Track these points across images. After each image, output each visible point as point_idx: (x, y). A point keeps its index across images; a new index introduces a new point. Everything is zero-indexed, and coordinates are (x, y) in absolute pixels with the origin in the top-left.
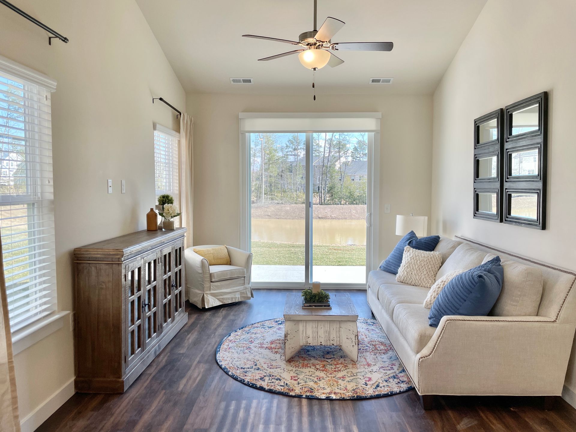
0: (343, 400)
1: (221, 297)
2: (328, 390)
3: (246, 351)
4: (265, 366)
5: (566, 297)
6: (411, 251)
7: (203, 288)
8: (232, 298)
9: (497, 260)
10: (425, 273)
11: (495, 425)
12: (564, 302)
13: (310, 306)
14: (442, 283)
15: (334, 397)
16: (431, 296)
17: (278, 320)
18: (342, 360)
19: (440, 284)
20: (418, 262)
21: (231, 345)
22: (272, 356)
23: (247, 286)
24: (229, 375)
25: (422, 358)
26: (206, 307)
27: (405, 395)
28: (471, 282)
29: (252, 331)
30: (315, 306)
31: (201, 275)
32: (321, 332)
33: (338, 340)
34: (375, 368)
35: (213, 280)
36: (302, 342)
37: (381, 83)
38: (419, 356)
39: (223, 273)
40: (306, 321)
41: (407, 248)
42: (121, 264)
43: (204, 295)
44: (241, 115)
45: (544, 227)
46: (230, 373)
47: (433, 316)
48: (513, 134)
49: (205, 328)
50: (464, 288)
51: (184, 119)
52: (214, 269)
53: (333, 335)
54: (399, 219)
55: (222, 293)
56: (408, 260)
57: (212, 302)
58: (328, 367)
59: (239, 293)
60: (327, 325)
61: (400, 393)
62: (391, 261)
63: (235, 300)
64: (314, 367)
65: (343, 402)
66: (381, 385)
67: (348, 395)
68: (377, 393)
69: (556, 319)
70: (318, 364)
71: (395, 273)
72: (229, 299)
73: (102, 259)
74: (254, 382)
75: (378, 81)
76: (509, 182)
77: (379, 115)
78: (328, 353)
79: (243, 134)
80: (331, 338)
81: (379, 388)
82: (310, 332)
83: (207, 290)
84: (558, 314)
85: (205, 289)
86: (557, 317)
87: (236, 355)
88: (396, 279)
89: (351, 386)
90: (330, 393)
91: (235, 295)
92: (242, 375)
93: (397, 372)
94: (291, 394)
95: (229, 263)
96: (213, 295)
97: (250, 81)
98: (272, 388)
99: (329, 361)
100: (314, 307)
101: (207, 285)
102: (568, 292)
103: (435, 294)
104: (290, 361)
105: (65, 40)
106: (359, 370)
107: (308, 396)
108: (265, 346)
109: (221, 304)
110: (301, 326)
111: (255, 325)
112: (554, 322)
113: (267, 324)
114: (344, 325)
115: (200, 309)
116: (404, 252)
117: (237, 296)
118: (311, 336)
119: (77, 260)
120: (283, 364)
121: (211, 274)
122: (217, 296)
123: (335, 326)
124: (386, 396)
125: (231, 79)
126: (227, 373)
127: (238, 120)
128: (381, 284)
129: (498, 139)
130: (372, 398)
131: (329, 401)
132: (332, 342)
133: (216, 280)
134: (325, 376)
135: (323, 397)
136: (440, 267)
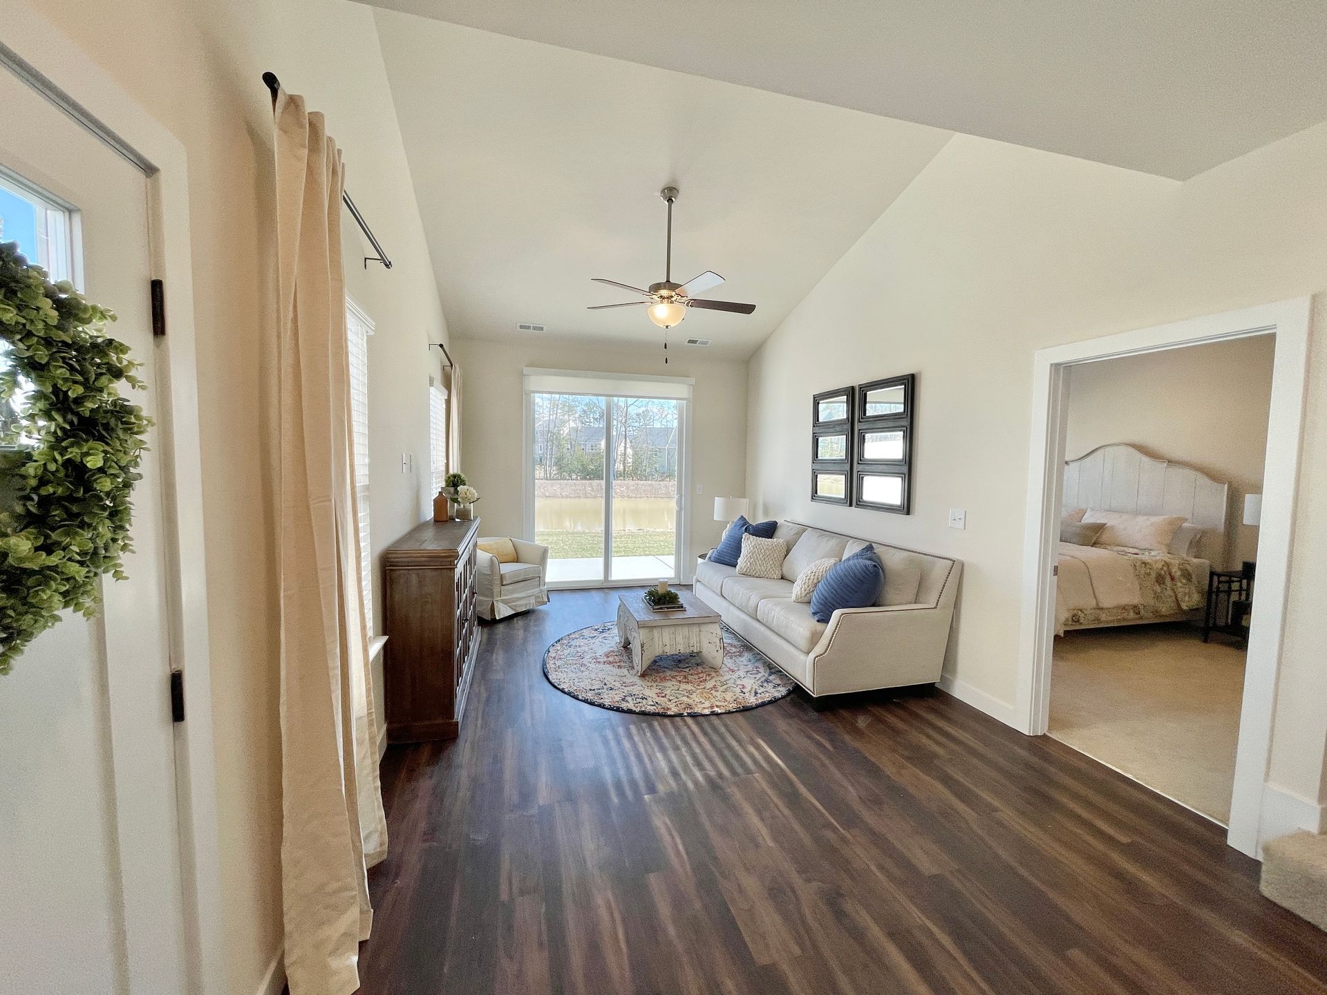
0: (729, 713)
1: (513, 604)
2: (707, 704)
3: (582, 669)
4: (617, 684)
5: (945, 583)
6: (752, 539)
7: (492, 593)
8: (526, 605)
9: (870, 548)
10: (771, 562)
11: (889, 719)
12: (943, 588)
13: (661, 608)
14: (813, 574)
15: (719, 711)
16: (801, 589)
17: (596, 627)
18: (700, 669)
19: (809, 575)
20: (762, 551)
21: (558, 663)
22: (619, 671)
23: (542, 588)
24: (579, 700)
25: (817, 657)
26: (497, 618)
27: (788, 699)
28: (865, 572)
29: (573, 643)
30: (667, 608)
31: (488, 577)
32: (680, 639)
33: (699, 645)
34: (742, 673)
35: (504, 583)
36: (658, 651)
37: (697, 344)
38: (812, 655)
39: (515, 573)
40: (661, 626)
41: (745, 535)
42: (454, 569)
43: (493, 604)
44: (526, 370)
45: (908, 513)
46: (580, 698)
47: (819, 611)
48: (867, 415)
49: (508, 646)
50: (856, 579)
51: (455, 372)
52: (506, 569)
53: (694, 641)
54: (718, 501)
55: (515, 598)
56: (750, 549)
57: (503, 611)
58: (690, 678)
59: (534, 597)
60: (686, 629)
61: (783, 697)
62: (725, 550)
63: (530, 606)
64: (674, 680)
65: (731, 715)
66: (759, 692)
67: (732, 706)
68: (760, 701)
69: (937, 605)
70: (677, 676)
71: (735, 566)
72: (522, 605)
73: (426, 564)
74: (617, 705)
75: (694, 342)
76: (862, 464)
77: (692, 381)
78: (680, 661)
79: (529, 393)
80: (691, 644)
81: (759, 695)
82: (667, 640)
83: (497, 596)
84: (938, 600)
85: (495, 594)
86: (937, 603)
87: (574, 676)
88: (737, 571)
89: (729, 696)
90: (712, 707)
91: (529, 600)
92: (596, 698)
93: (766, 675)
94: (669, 713)
95: (517, 560)
96: (505, 602)
97: (542, 329)
98: (643, 709)
99: (687, 670)
100: (666, 610)
101: (496, 589)
102: (947, 578)
103: (806, 586)
104: (643, 675)
105: (388, 265)
106: (725, 678)
107: (690, 713)
108: (602, 660)
109: (514, 612)
110: (656, 633)
111: (571, 636)
112: (935, 608)
113: (586, 633)
114: (704, 628)
115: (488, 621)
116: (743, 540)
117: (532, 602)
118: (668, 645)
119: (391, 566)
120: (637, 680)
121: (502, 576)
122: (509, 603)
123: (695, 629)
124: (770, 702)
125: (519, 324)
126: (576, 698)
127: (522, 375)
128: (724, 578)
129: (848, 418)
130: (757, 706)
131: (715, 717)
132: (692, 648)
133: (508, 582)
134: (694, 689)
135: (707, 712)
136: (786, 556)
